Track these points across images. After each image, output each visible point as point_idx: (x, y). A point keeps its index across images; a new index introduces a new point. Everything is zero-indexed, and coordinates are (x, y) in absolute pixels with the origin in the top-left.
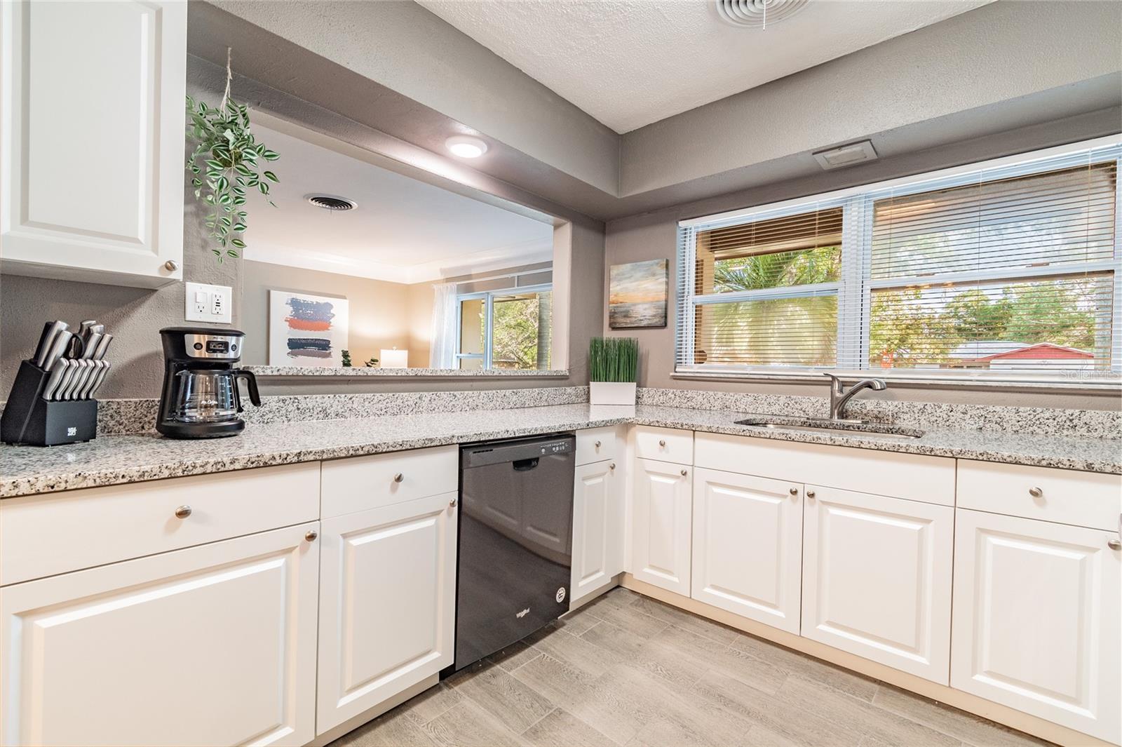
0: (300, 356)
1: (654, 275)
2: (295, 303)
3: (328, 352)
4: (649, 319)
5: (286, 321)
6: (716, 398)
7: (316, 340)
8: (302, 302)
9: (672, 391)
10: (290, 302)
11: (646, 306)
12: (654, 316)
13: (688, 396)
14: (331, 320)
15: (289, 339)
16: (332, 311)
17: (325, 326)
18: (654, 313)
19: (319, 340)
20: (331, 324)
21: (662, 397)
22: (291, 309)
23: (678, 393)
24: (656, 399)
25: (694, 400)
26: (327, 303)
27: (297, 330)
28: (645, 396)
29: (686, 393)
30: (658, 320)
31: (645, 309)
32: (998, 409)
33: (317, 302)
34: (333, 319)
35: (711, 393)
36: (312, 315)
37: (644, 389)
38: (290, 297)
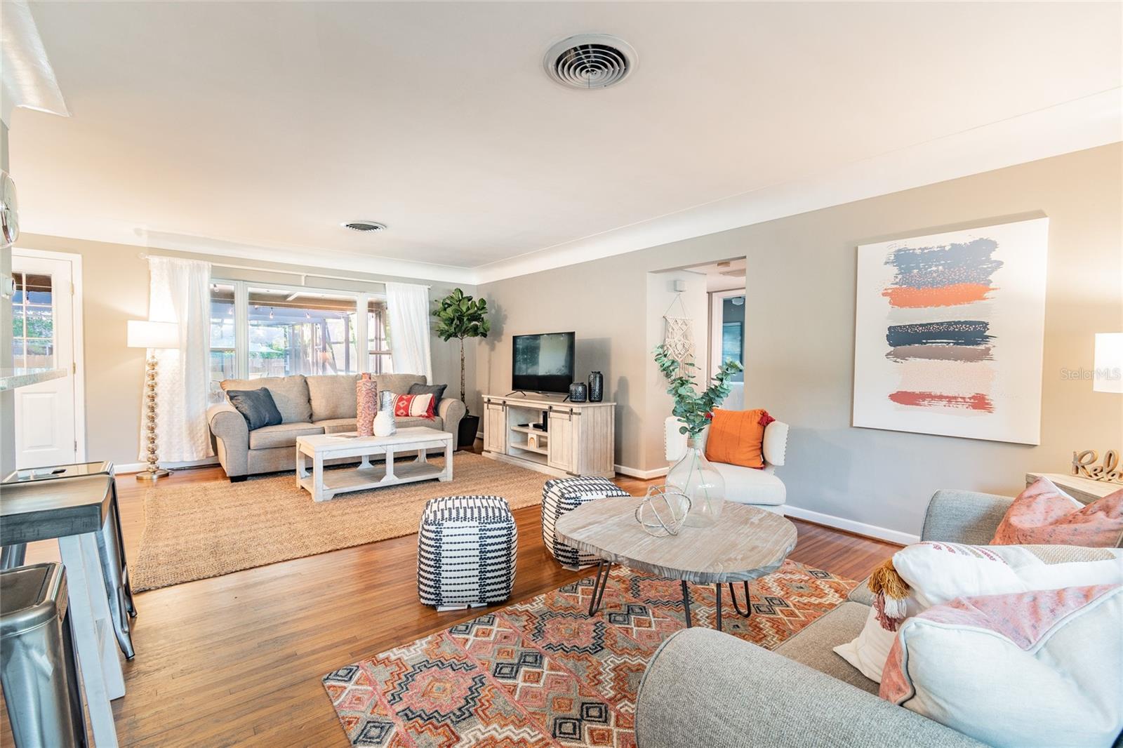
0: (912, 360)
2: (902, 259)
3: (982, 347)
5: (884, 295)
7: (949, 324)
8: (918, 252)
10: (892, 258)
14: (990, 277)
15: (890, 329)
16: (994, 256)
17: (978, 292)
19: (959, 322)
20: (992, 286)
22: (895, 270)
26: (981, 239)
27: (906, 310)
33: (952, 245)
34: (995, 274)
36: (943, 273)
38: (894, 249)
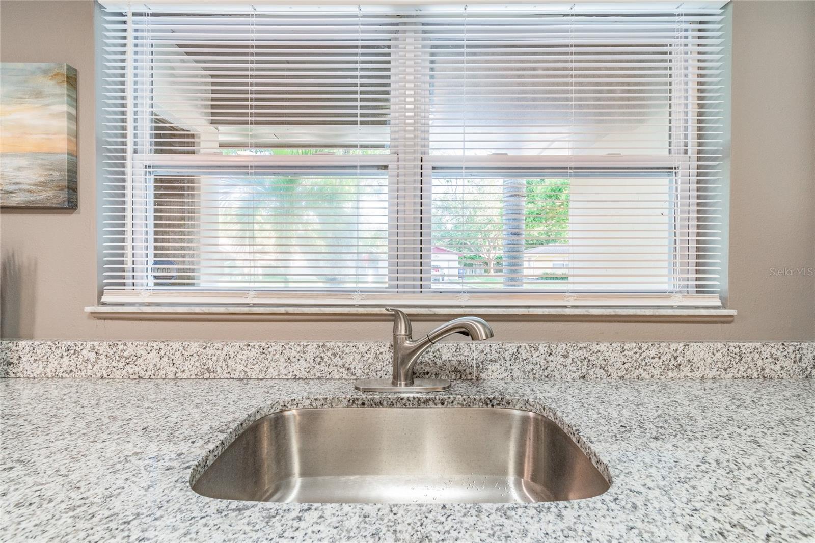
1: (38, 94)
4: (30, 191)
6: (186, 354)
9: (89, 344)
11: (23, 162)
12: (43, 184)
13: (126, 354)
18: (42, 179)
21: (66, 359)
23: (104, 348)
24: (54, 364)
25: (140, 361)
28: (24, 359)
29: (121, 347)
30: (50, 194)
31: (19, 169)
32: (603, 347)
35: (176, 345)
37: (22, 344)
